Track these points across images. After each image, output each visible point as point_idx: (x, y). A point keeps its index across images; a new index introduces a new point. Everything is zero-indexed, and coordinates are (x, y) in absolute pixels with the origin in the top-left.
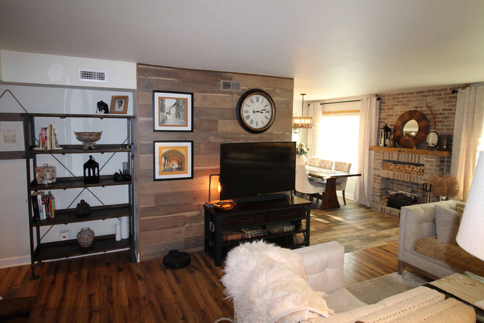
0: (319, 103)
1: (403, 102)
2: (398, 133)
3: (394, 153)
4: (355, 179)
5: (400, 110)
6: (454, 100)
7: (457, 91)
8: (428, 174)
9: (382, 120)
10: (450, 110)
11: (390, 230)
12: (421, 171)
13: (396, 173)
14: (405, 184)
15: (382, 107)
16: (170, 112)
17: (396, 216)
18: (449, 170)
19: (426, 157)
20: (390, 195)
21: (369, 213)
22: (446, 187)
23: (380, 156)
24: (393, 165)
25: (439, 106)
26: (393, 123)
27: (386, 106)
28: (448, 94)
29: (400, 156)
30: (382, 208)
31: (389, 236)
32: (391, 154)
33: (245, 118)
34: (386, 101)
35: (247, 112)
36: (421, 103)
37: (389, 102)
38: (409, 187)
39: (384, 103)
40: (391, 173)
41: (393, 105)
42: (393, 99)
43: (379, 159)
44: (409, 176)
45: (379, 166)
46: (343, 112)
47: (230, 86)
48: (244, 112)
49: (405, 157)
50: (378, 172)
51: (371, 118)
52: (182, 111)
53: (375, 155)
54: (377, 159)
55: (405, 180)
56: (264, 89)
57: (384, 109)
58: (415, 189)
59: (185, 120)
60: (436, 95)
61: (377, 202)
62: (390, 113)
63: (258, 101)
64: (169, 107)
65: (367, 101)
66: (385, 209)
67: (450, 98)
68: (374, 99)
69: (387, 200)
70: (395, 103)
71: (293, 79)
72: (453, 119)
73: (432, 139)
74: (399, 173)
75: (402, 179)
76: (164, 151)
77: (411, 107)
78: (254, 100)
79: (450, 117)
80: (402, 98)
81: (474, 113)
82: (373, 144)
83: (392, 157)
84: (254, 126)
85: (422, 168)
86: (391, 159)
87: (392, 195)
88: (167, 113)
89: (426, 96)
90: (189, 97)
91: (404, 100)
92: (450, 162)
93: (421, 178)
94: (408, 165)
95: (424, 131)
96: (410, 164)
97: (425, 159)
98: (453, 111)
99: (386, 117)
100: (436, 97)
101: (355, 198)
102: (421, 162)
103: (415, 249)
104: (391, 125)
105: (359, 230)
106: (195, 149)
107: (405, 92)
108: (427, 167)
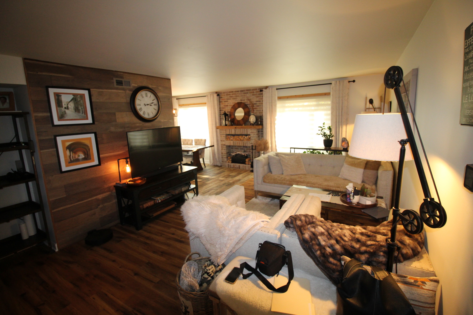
0: (176, 99)
1: (233, 97)
2: (233, 117)
3: (232, 130)
4: (209, 150)
5: (232, 102)
6: (261, 95)
7: (263, 91)
8: (252, 140)
9: (221, 109)
10: (260, 101)
11: (238, 176)
12: (249, 138)
13: (235, 141)
14: (240, 148)
15: (221, 101)
16: (68, 107)
17: (238, 168)
18: (262, 136)
19: (251, 130)
20: (232, 156)
21: (222, 169)
22: (263, 146)
23: (224, 132)
24: (233, 137)
25: (254, 99)
26: (228, 110)
27: (223, 100)
28: (258, 92)
29: (236, 131)
30: (228, 165)
31: (240, 180)
32: (230, 130)
33: (139, 111)
34: (223, 97)
35: (140, 105)
36: (244, 98)
37: (225, 97)
38: (242, 149)
39: (222, 98)
40: (232, 142)
41: (227, 99)
42: (227, 95)
43: (224, 134)
44: (242, 143)
45: (224, 138)
46: (194, 104)
47: (122, 83)
48: (137, 105)
49: (239, 131)
50: (223, 143)
51: (215, 108)
52: (81, 106)
53: (220, 132)
54: (222, 134)
55: (240, 145)
56: (150, 86)
57: (222, 102)
58: (245, 150)
59: (85, 114)
60: (251, 93)
61: (225, 162)
62: (226, 105)
63: (147, 96)
64: (67, 102)
65: (211, 96)
66: (230, 165)
67: (259, 94)
68: (215, 95)
69: (231, 159)
70: (228, 98)
71: (170, 80)
72: (261, 107)
73: (252, 119)
74: (237, 141)
75: (239, 145)
76: (68, 144)
77: (238, 100)
78: (144, 96)
79: (260, 105)
80: (232, 94)
81: (272, 103)
82: (218, 125)
83: (232, 132)
84: (146, 116)
85: (249, 137)
86: (231, 134)
87: (234, 155)
88: (65, 108)
89: (246, 93)
90: (86, 93)
91: (234, 95)
92: (262, 131)
93: (249, 143)
94: (241, 136)
95: (247, 114)
96: (242, 135)
97: (250, 131)
98: (261, 102)
99: (224, 107)
100: (252, 94)
101: (210, 162)
102: (248, 133)
103: (264, 182)
104: (228, 112)
105: (222, 181)
106: (98, 139)
107: (234, 91)
108: (252, 136)
